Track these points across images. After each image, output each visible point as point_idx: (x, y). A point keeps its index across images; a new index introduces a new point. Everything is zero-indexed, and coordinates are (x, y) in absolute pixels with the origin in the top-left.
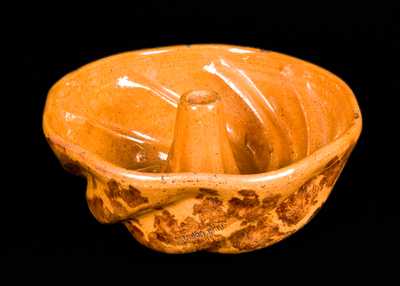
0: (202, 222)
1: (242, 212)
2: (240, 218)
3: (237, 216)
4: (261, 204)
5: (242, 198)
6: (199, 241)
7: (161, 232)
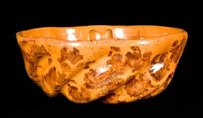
0: (112, 70)
1: (132, 62)
2: (132, 67)
3: (130, 65)
4: (142, 57)
5: (132, 52)
6: (110, 84)
7: (88, 82)
